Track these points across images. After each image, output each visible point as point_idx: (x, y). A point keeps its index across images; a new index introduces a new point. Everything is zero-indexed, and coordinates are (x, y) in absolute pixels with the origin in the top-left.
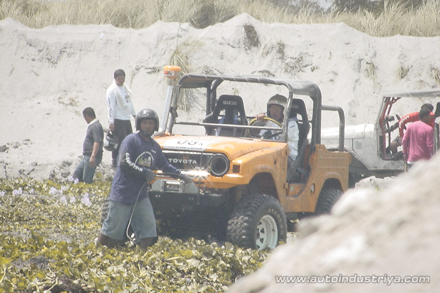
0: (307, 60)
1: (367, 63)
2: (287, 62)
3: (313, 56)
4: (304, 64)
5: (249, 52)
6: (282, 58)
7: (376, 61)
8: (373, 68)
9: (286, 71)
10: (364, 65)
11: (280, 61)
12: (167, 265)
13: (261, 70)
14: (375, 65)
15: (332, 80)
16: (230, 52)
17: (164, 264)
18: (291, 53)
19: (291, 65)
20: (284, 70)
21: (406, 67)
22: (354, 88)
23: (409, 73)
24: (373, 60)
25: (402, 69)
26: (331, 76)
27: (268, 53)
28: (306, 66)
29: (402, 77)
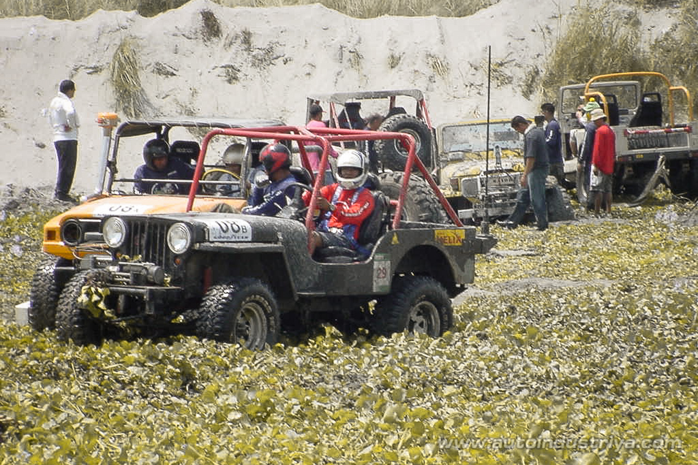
0: (278, 51)
1: (350, 52)
2: (254, 53)
3: (284, 45)
4: (275, 56)
5: (208, 43)
6: (248, 49)
7: (360, 49)
8: (357, 58)
9: (254, 64)
10: (347, 55)
11: (245, 53)
12: (104, 375)
13: (224, 65)
14: (359, 53)
15: (309, 74)
16: (186, 44)
17: (101, 374)
18: (259, 43)
19: (260, 57)
20: (251, 65)
21: (397, 55)
22: (336, 82)
23: (401, 62)
24: (357, 47)
25: (392, 57)
26: (308, 69)
27: (231, 43)
28: (277, 58)
29: (392, 67)
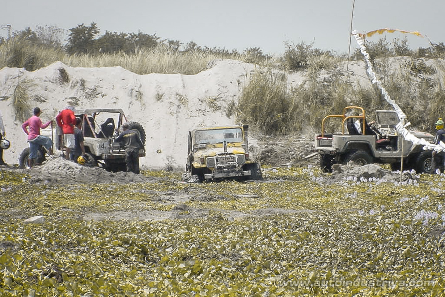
0: (99, 90)
1: (136, 91)
2: (86, 91)
3: (102, 87)
4: (97, 93)
5: (62, 86)
6: (84, 89)
7: (141, 90)
8: (140, 95)
9: (86, 97)
10: (134, 93)
11: (82, 91)
13: (70, 97)
14: (141, 92)
15: (115, 103)
16: (51, 86)
18: (89, 86)
19: (89, 94)
20: (85, 97)
21: (161, 94)
22: (129, 108)
23: (163, 97)
24: (140, 89)
25: (158, 94)
26: (114, 100)
27: (74, 86)
28: (99, 94)
29: (158, 100)
